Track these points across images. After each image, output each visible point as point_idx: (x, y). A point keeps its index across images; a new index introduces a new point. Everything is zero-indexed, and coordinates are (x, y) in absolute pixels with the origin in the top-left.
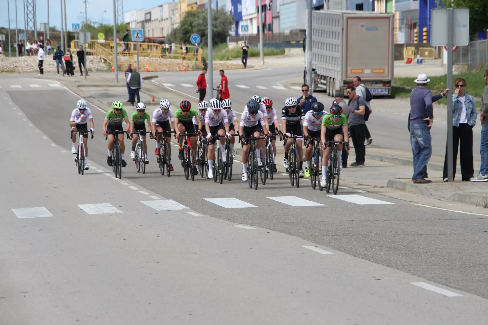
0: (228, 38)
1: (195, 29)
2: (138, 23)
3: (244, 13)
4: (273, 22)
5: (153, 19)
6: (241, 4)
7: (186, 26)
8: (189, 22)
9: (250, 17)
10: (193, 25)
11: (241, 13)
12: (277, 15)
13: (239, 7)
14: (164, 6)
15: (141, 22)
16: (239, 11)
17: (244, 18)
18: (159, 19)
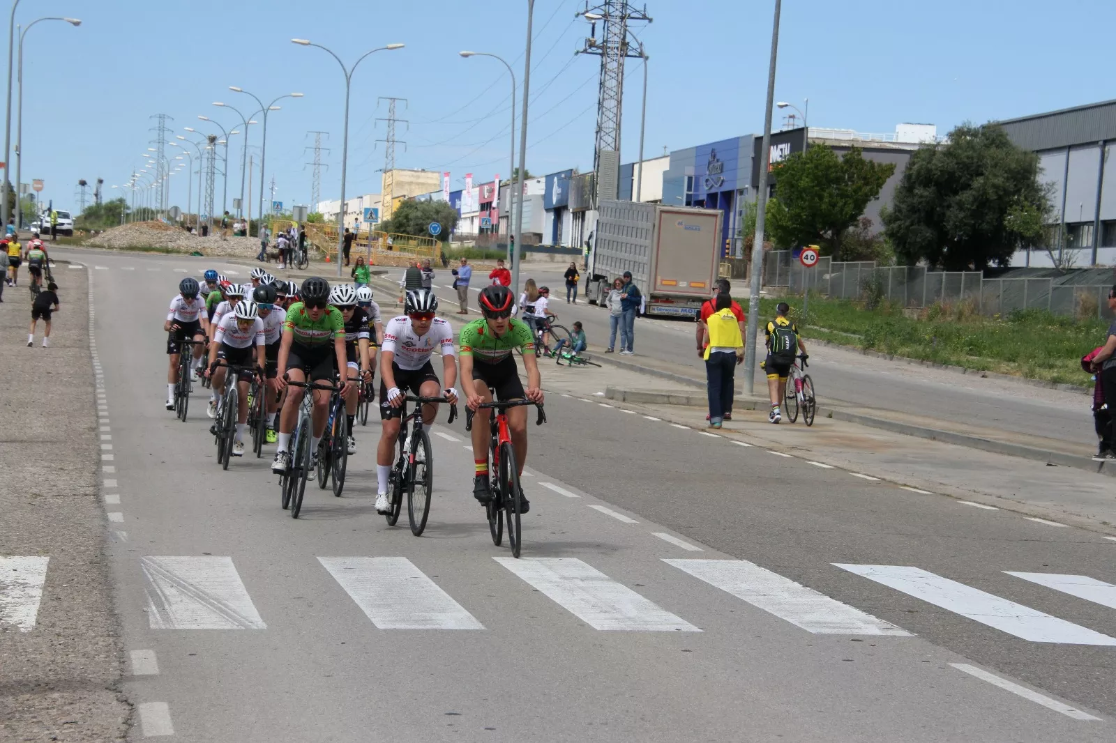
0: (451, 236)
1: (412, 223)
2: (331, 215)
3: (462, 211)
4: (499, 222)
5: (349, 212)
6: (460, 200)
7: (400, 219)
8: (404, 214)
9: (473, 215)
10: (410, 217)
11: (459, 209)
12: (507, 214)
13: (458, 202)
14: (364, 198)
15: (334, 214)
16: (457, 207)
17: (463, 216)
18: (358, 212)
